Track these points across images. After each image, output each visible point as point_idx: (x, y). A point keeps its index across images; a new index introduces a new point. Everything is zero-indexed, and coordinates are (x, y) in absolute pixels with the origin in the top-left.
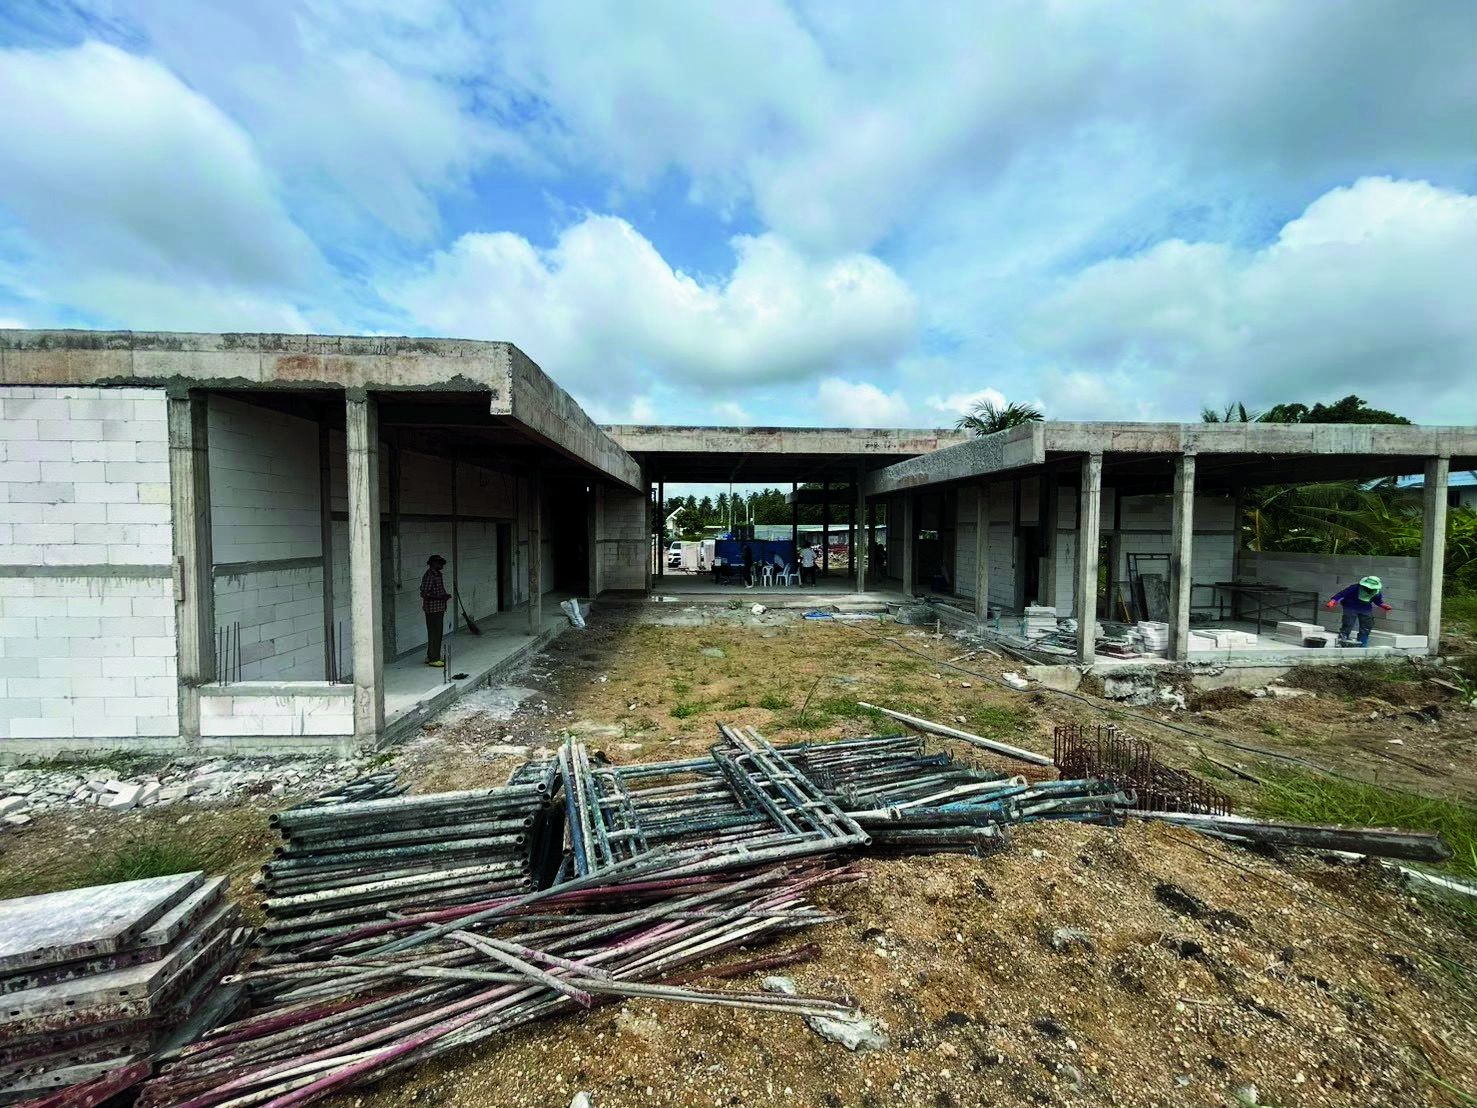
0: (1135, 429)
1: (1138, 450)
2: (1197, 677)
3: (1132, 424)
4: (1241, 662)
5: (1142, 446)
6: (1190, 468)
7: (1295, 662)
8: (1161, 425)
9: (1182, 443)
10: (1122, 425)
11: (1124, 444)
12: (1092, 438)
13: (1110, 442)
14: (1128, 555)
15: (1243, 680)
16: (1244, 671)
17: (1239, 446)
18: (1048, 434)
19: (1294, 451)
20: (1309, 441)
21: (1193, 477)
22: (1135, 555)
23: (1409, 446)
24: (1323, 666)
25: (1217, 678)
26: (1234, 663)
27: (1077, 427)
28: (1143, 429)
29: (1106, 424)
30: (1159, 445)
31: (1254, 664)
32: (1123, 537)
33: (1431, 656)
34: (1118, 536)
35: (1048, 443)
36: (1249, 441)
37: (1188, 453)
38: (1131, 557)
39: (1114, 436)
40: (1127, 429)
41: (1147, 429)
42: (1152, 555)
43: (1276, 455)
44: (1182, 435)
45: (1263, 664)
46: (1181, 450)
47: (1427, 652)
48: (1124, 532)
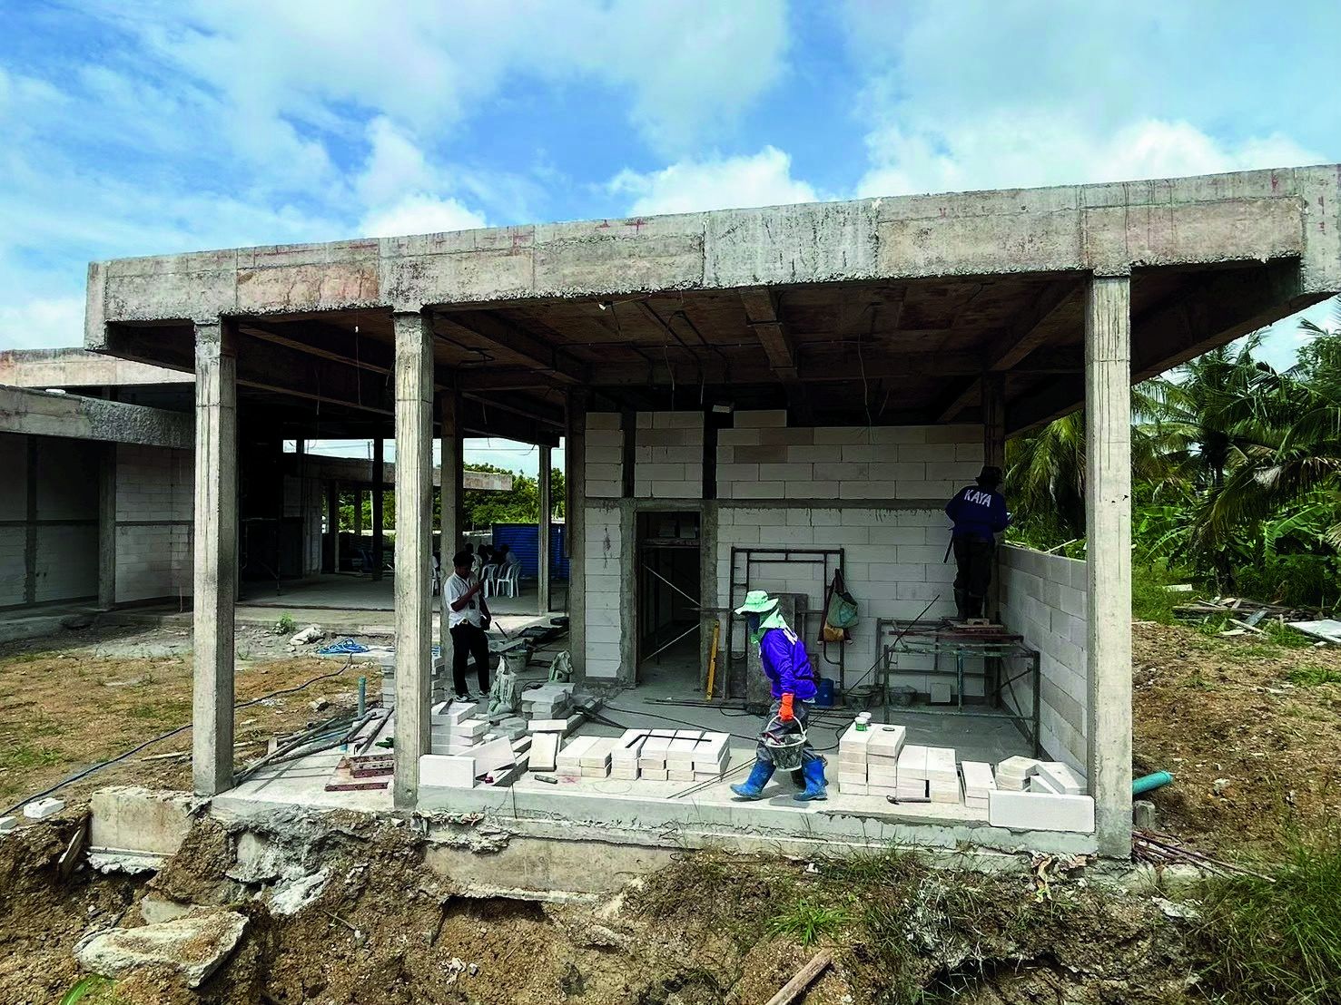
0: (283, 260)
1: (292, 309)
2: (444, 852)
3: (277, 251)
4: (547, 825)
5: (299, 299)
6: (409, 343)
7: (693, 836)
8: (338, 247)
9: (385, 287)
10: (255, 254)
11: (261, 297)
12: (197, 287)
13: (231, 292)
14: (734, 551)
15: (556, 873)
16: (557, 848)
17: (517, 283)
18: (113, 286)
19: (654, 286)
20: (691, 258)
21: (417, 363)
22: (749, 551)
23: (989, 249)
24: (766, 859)
25: (492, 860)
26: (529, 826)
27: (169, 267)
28: (300, 259)
29: (222, 256)
30: (336, 292)
31: (581, 832)
32: (724, 515)
33: (1107, 857)
34: (711, 512)
35: (112, 306)
36: (540, 270)
37: (400, 306)
38: (742, 557)
39: (240, 280)
40: (262, 261)
41: (307, 258)
42: (787, 552)
43: (608, 299)
44: (386, 266)
45: (602, 834)
46: (384, 301)
47: (1091, 847)
48: (725, 503)
